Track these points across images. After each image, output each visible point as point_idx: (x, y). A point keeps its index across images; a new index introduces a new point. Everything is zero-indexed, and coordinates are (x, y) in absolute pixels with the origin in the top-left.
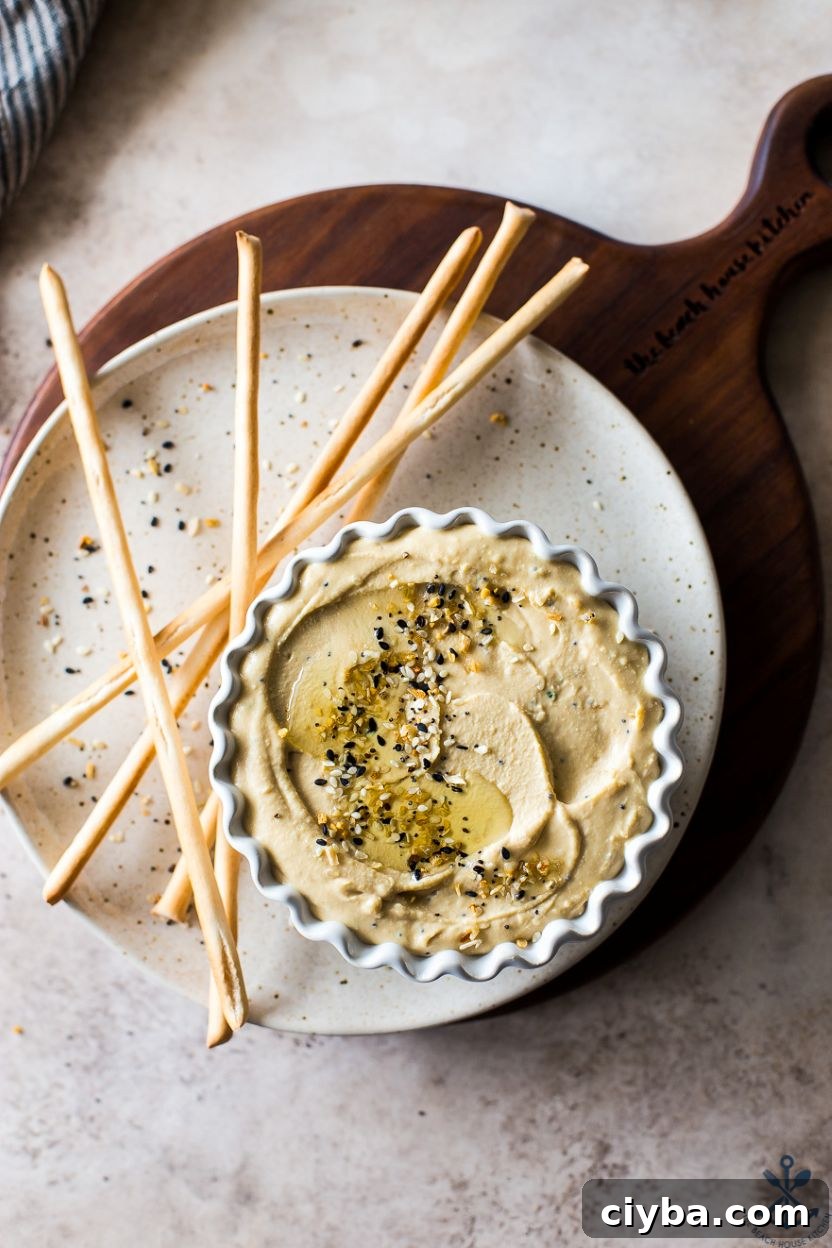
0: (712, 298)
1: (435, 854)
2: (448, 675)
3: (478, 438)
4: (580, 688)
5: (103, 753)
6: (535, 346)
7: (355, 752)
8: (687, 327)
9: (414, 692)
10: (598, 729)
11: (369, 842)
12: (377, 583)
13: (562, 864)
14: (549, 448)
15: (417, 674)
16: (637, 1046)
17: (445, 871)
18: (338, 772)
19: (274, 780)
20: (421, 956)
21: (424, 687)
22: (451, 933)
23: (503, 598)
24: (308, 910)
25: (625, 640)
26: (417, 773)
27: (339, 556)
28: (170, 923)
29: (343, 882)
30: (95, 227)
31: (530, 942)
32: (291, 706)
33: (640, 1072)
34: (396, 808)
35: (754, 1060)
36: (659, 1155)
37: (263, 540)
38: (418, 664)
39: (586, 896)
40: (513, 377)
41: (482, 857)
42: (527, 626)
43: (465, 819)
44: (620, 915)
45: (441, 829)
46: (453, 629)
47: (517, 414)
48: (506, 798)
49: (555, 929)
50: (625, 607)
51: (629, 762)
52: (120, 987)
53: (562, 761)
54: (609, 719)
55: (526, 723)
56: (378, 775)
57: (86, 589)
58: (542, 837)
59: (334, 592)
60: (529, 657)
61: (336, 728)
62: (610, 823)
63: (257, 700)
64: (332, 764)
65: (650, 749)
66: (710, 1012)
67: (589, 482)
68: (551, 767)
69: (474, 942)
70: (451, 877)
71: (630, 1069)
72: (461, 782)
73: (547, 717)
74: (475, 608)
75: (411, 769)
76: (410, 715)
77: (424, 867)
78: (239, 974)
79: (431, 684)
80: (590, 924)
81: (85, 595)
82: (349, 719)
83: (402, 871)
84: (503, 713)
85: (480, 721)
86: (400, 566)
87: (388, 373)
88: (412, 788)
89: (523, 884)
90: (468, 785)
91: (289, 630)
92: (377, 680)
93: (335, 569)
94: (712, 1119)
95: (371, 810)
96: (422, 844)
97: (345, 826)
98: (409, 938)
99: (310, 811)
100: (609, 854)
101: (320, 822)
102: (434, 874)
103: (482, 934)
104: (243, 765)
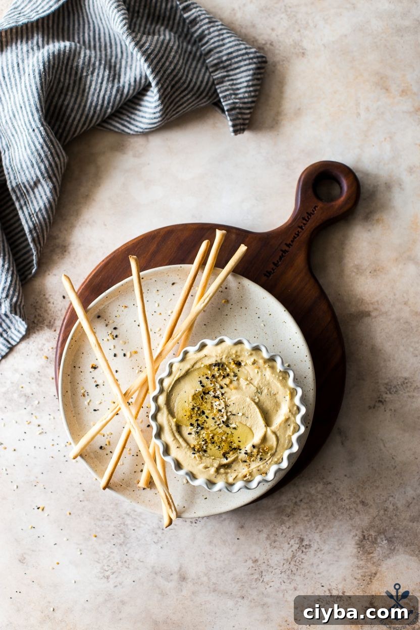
0: (290, 247)
1: (231, 451)
2: (225, 392)
3: (219, 309)
4: (268, 389)
5: (111, 436)
6: (234, 275)
7: (199, 422)
8: (283, 259)
9: (215, 399)
10: (277, 401)
11: (209, 451)
12: (197, 366)
13: (273, 447)
14: (243, 309)
15: (215, 394)
16: (307, 503)
17: (235, 456)
18: (195, 429)
19: (174, 436)
20: (232, 485)
21: (218, 398)
22: (240, 475)
23: (239, 364)
24: (193, 476)
25: (280, 371)
26: (220, 426)
27: (183, 360)
28: (144, 489)
29: (203, 465)
30: (73, 255)
31: (266, 474)
32: (175, 410)
33: (310, 512)
34: (216, 438)
35: (347, 501)
36: (321, 539)
37: (155, 355)
38: (215, 390)
39: (282, 455)
40: (228, 287)
41: (246, 449)
42: (248, 372)
43: (239, 438)
44: (294, 460)
45: (231, 442)
46: (224, 377)
47: (231, 299)
48: (250, 429)
49: (274, 468)
50: (279, 360)
51: (288, 410)
52: (128, 514)
53: (267, 413)
54: (280, 397)
55: (253, 403)
56: (208, 428)
57: (95, 382)
58: (264, 439)
59: (183, 372)
60: (250, 382)
61: (191, 416)
62: (286, 431)
63: (165, 411)
64: (192, 427)
65: (294, 405)
66: (329, 487)
67: (259, 318)
68: (264, 416)
69: (248, 477)
70: (237, 457)
71: (305, 512)
72: (235, 426)
73: (259, 400)
74: (230, 369)
75: (218, 425)
76: (215, 407)
77: (228, 455)
78: (172, 501)
79: (220, 396)
80: (285, 465)
81: (95, 384)
82: (195, 412)
83: (221, 458)
84: (245, 401)
85: (238, 405)
86: (204, 359)
87: (186, 293)
88: (220, 431)
89: (261, 456)
90: (238, 426)
91: (171, 386)
92: (202, 398)
93: (182, 364)
94: (336, 523)
95: (207, 440)
96: (226, 448)
97: (200, 447)
98: (227, 479)
99: (188, 444)
100: (287, 441)
101: (192, 447)
102: (231, 457)
103: (251, 474)
104: (164, 433)
